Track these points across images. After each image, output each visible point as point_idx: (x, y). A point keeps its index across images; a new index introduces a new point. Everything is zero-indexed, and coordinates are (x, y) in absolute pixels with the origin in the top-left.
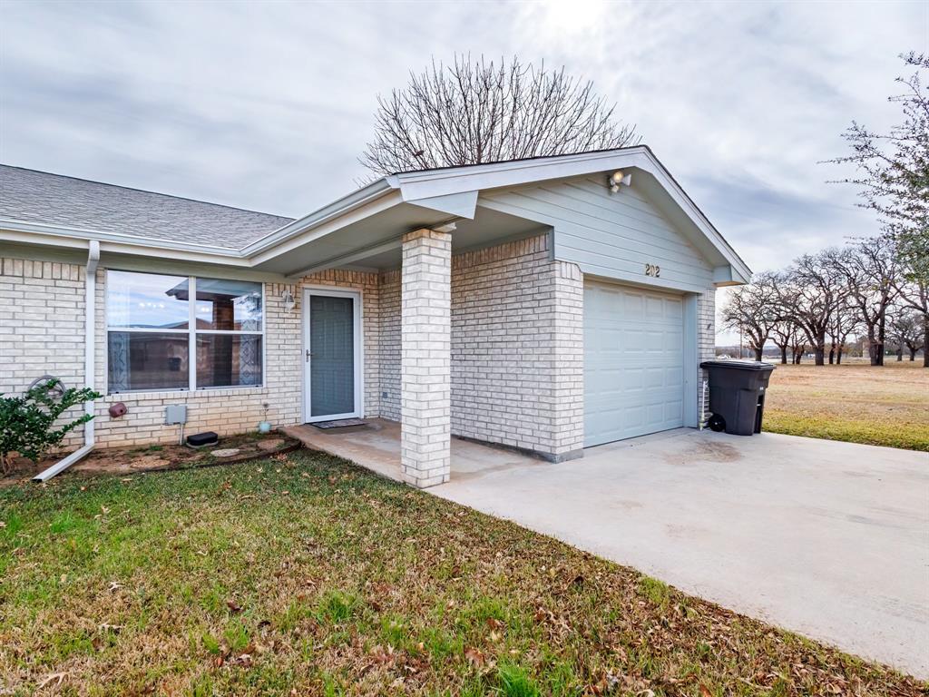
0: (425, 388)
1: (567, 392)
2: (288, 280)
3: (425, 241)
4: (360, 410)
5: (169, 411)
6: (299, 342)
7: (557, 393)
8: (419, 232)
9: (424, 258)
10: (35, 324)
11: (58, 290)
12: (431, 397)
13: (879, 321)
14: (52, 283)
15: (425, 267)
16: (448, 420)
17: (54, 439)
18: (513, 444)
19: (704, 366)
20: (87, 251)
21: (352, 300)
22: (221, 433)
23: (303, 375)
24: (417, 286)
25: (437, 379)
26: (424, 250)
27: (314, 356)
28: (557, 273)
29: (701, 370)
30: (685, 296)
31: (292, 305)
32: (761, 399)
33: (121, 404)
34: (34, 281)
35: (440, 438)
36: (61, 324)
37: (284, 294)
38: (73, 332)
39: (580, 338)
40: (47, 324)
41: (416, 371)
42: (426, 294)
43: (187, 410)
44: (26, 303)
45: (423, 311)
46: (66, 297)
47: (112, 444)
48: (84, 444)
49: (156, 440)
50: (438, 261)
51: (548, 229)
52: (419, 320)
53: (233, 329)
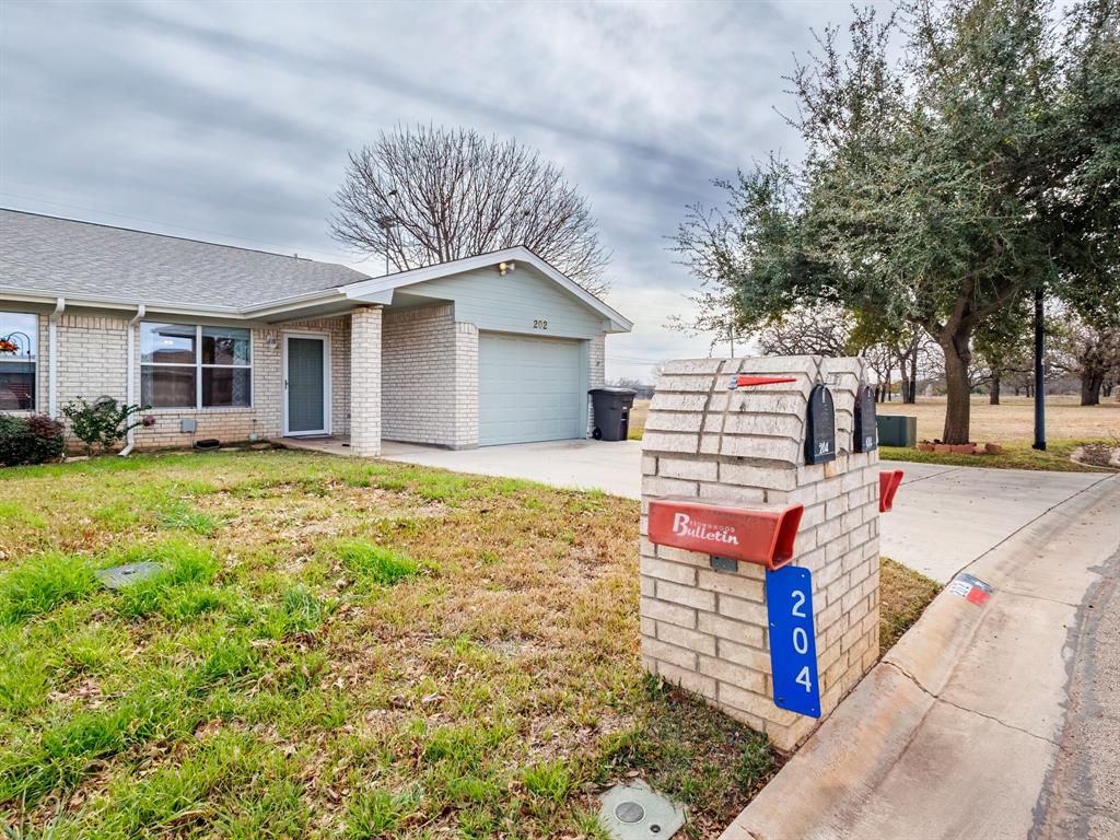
0: (364, 400)
1: (465, 406)
2: (272, 326)
3: (364, 315)
4: (328, 429)
5: (184, 425)
6: (279, 374)
7: (457, 406)
8: (361, 309)
9: (364, 324)
10: (95, 360)
11: (110, 337)
12: (368, 405)
13: (911, 357)
14: (105, 332)
15: (364, 330)
16: (379, 419)
17: (120, 435)
18: (433, 442)
19: (590, 392)
20: (136, 312)
21: (321, 341)
22: (221, 441)
23: (283, 400)
24: (360, 340)
25: (372, 395)
26: (365, 320)
27: (291, 385)
28: (457, 330)
29: (590, 396)
30: (580, 341)
31: (275, 346)
32: (626, 415)
33: (150, 416)
34: (94, 331)
35: (375, 429)
36: (112, 361)
37: (268, 338)
38: (119, 366)
39: (476, 371)
40: (103, 361)
41: (359, 390)
42: (364, 345)
43: (196, 423)
44: (88, 346)
45: (363, 355)
46: (114, 342)
47: (144, 445)
48: (127, 444)
49: (174, 444)
50: (373, 326)
51: (451, 302)
52: (361, 360)
53: (213, 363)
